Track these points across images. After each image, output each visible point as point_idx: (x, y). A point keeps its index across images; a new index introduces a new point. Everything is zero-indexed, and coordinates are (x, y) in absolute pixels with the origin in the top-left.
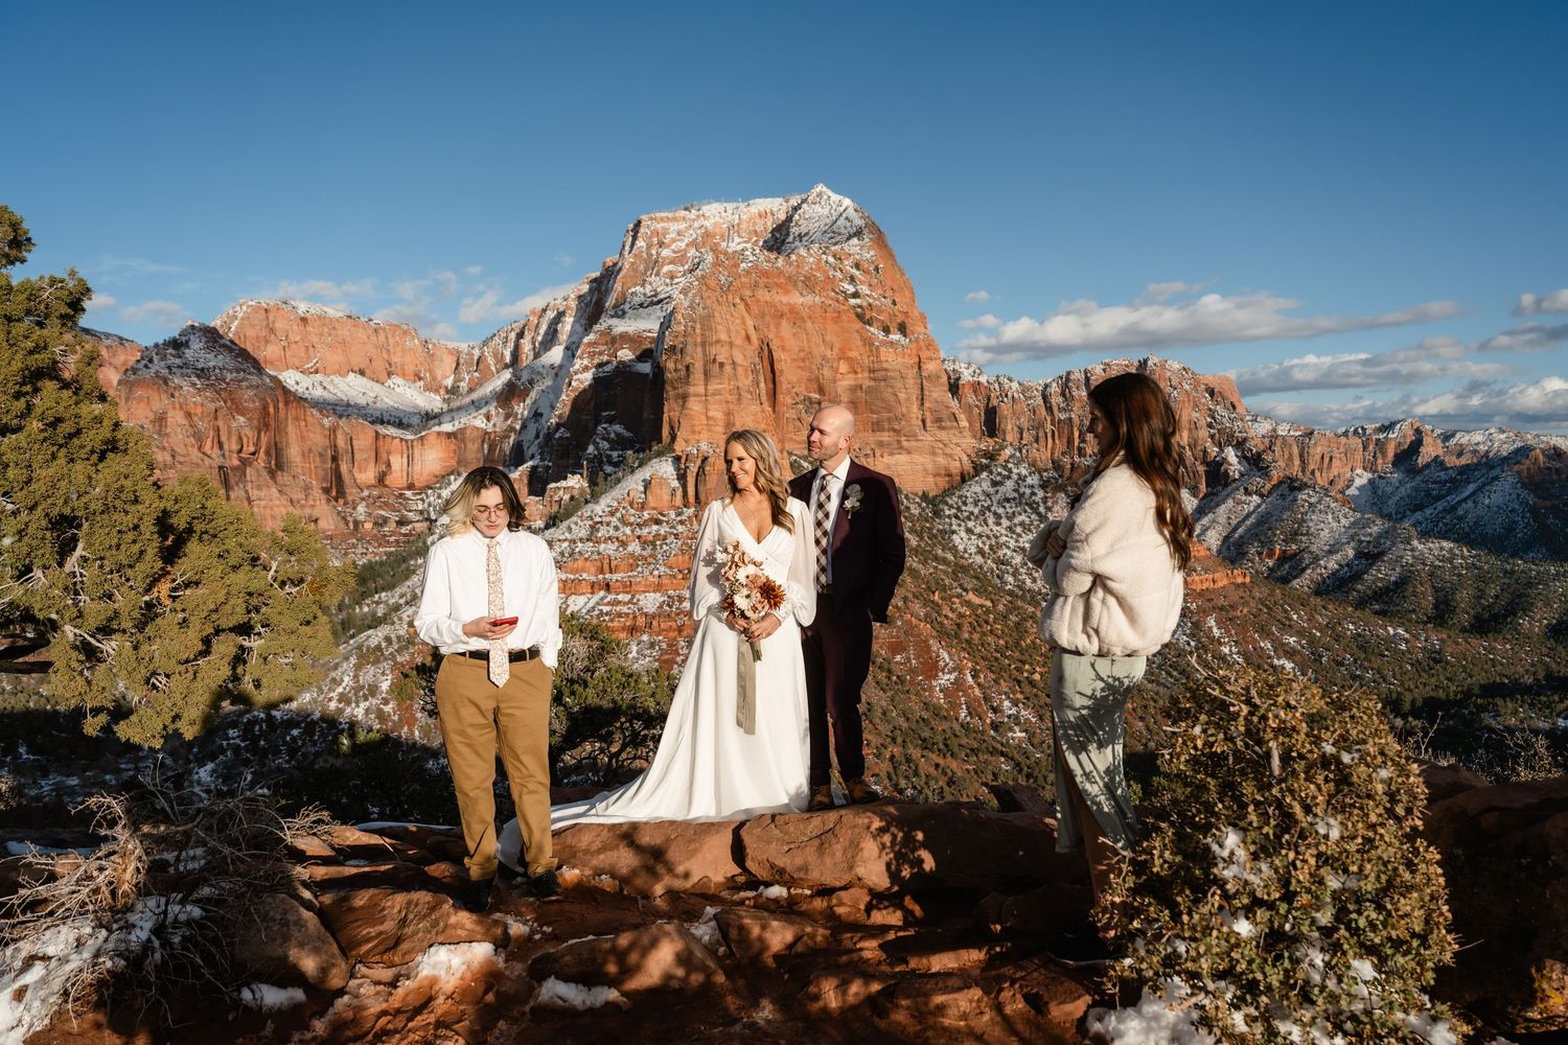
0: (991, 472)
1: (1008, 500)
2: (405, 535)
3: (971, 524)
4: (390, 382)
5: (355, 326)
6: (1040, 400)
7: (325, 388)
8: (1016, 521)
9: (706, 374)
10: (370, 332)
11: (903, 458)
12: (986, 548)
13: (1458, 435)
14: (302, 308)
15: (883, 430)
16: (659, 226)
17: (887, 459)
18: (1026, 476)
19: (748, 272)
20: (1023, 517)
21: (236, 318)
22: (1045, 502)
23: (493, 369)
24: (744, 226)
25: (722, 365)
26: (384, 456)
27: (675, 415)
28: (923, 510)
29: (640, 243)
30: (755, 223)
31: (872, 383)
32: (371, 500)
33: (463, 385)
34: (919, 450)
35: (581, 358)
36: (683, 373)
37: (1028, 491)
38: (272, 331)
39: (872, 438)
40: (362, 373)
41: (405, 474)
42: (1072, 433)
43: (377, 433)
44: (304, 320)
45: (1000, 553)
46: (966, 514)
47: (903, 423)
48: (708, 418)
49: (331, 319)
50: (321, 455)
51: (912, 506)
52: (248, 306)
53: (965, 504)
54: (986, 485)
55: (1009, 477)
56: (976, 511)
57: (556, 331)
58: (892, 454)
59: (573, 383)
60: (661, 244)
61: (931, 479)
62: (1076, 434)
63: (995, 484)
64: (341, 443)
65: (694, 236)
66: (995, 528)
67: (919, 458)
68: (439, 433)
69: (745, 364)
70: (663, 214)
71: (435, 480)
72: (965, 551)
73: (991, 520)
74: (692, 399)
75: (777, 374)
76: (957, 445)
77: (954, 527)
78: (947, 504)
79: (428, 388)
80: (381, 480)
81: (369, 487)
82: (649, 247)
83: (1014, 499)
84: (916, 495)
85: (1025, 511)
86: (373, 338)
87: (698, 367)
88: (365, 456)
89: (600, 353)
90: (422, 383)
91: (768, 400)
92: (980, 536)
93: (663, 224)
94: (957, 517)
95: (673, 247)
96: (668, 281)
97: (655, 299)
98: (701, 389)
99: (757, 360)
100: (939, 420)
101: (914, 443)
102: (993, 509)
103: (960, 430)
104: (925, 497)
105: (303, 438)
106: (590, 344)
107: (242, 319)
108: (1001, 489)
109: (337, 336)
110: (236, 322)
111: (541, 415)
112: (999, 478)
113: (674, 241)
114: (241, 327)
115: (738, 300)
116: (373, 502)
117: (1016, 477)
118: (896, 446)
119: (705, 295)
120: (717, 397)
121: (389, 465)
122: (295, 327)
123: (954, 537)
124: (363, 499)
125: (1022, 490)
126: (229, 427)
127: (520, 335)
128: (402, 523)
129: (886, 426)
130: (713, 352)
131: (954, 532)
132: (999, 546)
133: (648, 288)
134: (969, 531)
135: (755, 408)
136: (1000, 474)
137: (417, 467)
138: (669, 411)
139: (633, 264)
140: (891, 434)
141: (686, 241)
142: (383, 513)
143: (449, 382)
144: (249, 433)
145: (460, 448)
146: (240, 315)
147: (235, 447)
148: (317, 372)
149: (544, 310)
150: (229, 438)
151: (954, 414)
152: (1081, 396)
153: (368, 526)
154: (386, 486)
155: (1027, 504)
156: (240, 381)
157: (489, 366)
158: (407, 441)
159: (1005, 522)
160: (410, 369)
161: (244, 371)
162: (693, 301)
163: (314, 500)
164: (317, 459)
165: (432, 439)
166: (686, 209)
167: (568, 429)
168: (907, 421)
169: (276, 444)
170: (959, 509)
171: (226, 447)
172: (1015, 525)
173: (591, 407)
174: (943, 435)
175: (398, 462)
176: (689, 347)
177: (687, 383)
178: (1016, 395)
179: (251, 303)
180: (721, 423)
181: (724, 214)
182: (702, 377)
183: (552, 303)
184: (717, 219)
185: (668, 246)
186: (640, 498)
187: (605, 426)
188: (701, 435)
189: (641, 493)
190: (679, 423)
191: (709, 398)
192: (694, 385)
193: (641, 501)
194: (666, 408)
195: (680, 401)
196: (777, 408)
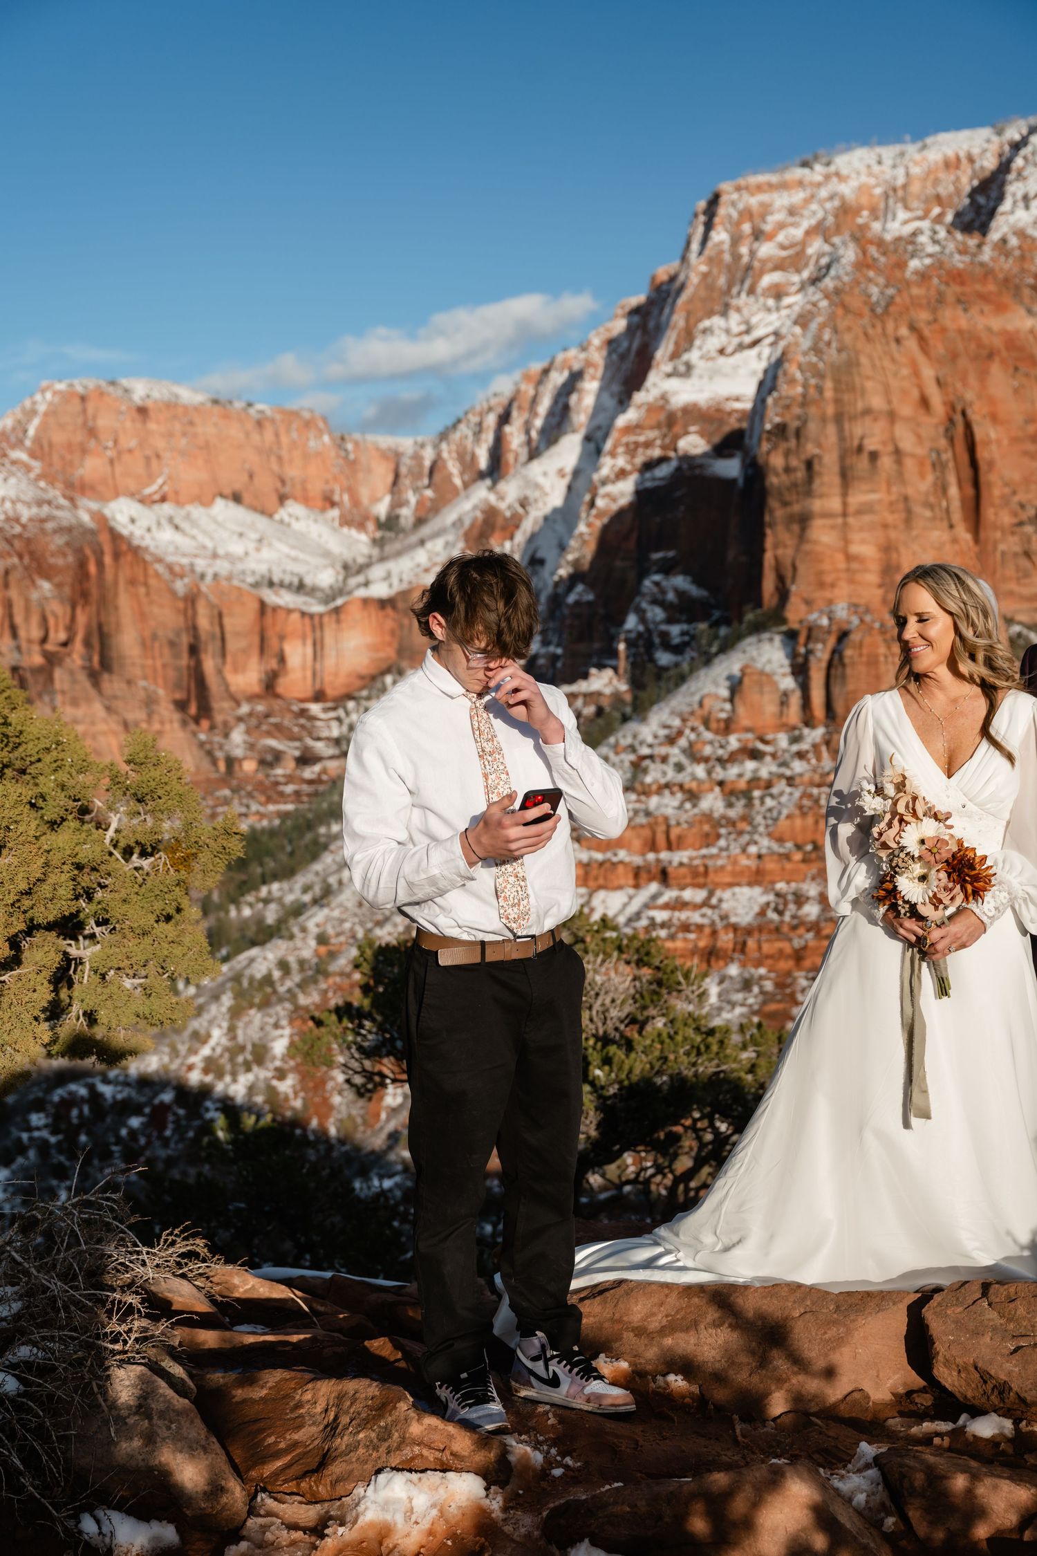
2: (310, 782)
4: (282, 514)
5: (226, 416)
7: (177, 528)
9: (846, 477)
10: (250, 426)
14: (140, 389)
16: (754, 201)
19: (924, 276)
21: (33, 412)
23: (458, 481)
24: (915, 188)
25: (874, 456)
26: (273, 642)
27: (787, 553)
29: (720, 236)
30: (937, 182)
32: (254, 722)
33: (407, 514)
35: (613, 454)
36: (800, 475)
38: (92, 432)
40: (237, 498)
41: (309, 674)
43: (263, 605)
44: (142, 411)
48: (849, 558)
49: (186, 408)
50: (172, 644)
52: (55, 393)
57: (566, 408)
59: (600, 503)
60: (758, 235)
64: (204, 622)
65: (820, 215)
68: (366, 602)
69: (920, 451)
70: (762, 178)
71: (359, 683)
74: (817, 523)
75: (983, 466)
79: (346, 521)
80: (270, 685)
81: (251, 698)
82: (736, 240)
86: (256, 438)
87: (829, 462)
88: (242, 643)
89: (648, 445)
90: (335, 513)
91: (966, 519)
93: (763, 197)
95: (781, 237)
96: (771, 302)
97: (747, 339)
98: (835, 504)
99: (943, 443)
105: (142, 616)
106: (629, 429)
107: (46, 414)
109: (195, 436)
110: (36, 422)
111: (541, 562)
113: (781, 226)
114: (43, 427)
115: (904, 331)
116: (256, 723)
119: (842, 324)
120: (867, 518)
121: (282, 659)
122: (128, 424)
124: (240, 719)
126: (27, 601)
127: (505, 419)
128: (305, 759)
130: (857, 430)
133: (734, 318)
135: (938, 535)
137: (330, 662)
138: (776, 546)
139: (705, 276)
141: (806, 224)
142: (272, 743)
143: (382, 509)
144: (58, 609)
145: (401, 626)
146: (42, 408)
147: (36, 633)
148: (163, 499)
149: (546, 372)
150: (27, 618)
153: (249, 766)
154: (277, 696)
156: (43, 521)
157: (449, 477)
158: (311, 616)
160: (316, 488)
161: (49, 503)
162: (818, 338)
163: (162, 723)
164: (166, 651)
165: (355, 612)
166: (805, 164)
167: (591, 585)
169: (100, 626)
171: (22, 633)
173: (631, 544)
175: (297, 654)
176: (812, 427)
177: (809, 493)
179: (61, 386)
180: (875, 567)
181: (876, 169)
182: (837, 480)
183: (560, 357)
184: (864, 179)
185: (770, 237)
186: (722, 710)
187: (657, 578)
188: (837, 591)
189: (725, 700)
190: (794, 568)
191: (851, 520)
192: (821, 496)
193: (723, 715)
194: (769, 542)
195: (796, 528)
196: (982, 535)
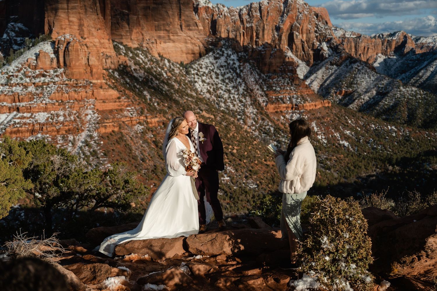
0: (214, 53)
1: (222, 66)
3: (204, 78)
6: (237, 17)
8: (226, 76)
11: (171, 44)
12: (212, 90)
13: (422, 39)
15: (161, 30)
17: (163, 45)
18: (230, 55)
20: (229, 75)
22: (239, 68)
27: (51, 19)
28: (181, 71)
31: (155, 6)
34: (179, 41)
37: (231, 62)
39: (155, 34)
42: (253, 34)
45: (218, 92)
46: (202, 73)
47: (171, 26)
48: (69, 21)
51: (175, 69)
53: (201, 68)
54: (211, 59)
55: (223, 55)
56: (207, 71)
58: (165, 42)
61: (184, 55)
62: (255, 34)
63: (216, 58)
66: (216, 80)
67: (178, 45)
72: (201, 91)
73: (214, 76)
74: (60, 11)
76: (198, 38)
77: (196, 80)
78: (192, 68)
83: (225, 66)
84: (177, 63)
85: (230, 72)
91: (101, 13)
92: (208, 84)
94: (197, 74)
98: (65, 6)
100: (188, 26)
101: (176, 37)
102: (215, 71)
103: (199, 31)
104: (182, 64)
108: (219, 61)
112: (218, 56)
117: (226, 55)
118: (167, 38)
120: (74, 10)
123: (196, 84)
125: (229, 62)
129: (162, 28)
131: (196, 82)
132: (218, 89)
134: (203, 81)
135: (94, 17)
136: (218, 53)
140: (165, 32)
151: (196, 23)
152: (257, 16)
155: (231, 68)
159: (221, 77)
168: (173, 26)
170: (198, 70)
172: (225, 79)
174: (191, 33)
177: (57, 2)
178: (226, 14)
180: (77, 24)
186: (34, 63)
187: (12, 23)
188: (66, 30)
189: (34, 60)
190: (54, 23)
191: (69, 11)
192: (61, 3)
193: (34, 64)
194: (46, 16)
195: (54, 12)
196: (106, 17)
